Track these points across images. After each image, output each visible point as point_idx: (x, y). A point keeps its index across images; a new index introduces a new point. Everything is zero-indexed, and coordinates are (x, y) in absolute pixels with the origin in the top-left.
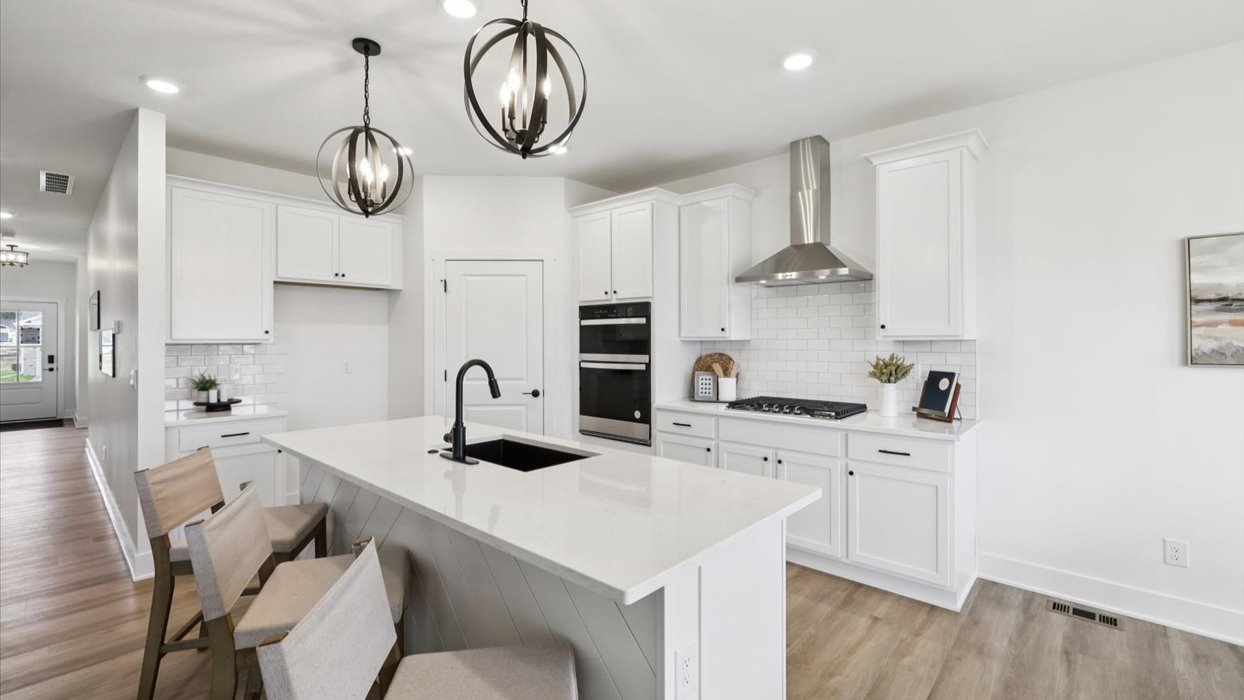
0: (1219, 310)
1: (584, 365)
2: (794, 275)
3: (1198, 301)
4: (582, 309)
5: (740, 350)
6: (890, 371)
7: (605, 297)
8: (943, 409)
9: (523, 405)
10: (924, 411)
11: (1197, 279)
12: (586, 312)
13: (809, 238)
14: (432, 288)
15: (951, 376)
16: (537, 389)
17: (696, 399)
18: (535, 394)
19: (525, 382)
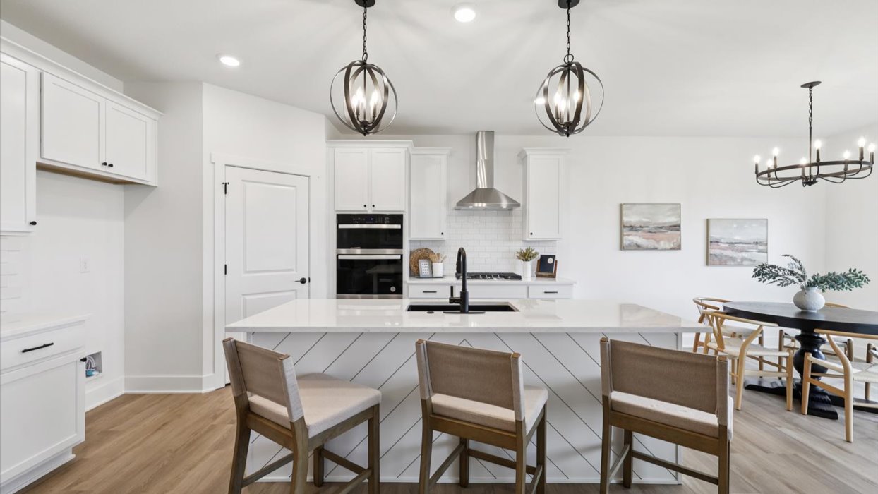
0: (630, 230)
1: (340, 257)
2: (484, 205)
3: (625, 227)
4: (338, 216)
5: (438, 246)
6: (525, 256)
7: (363, 209)
8: (552, 272)
9: (293, 290)
10: (539, 273)
11: (625, 219)
12: (342, 218)
13: (483, 184)
14: (211, 188)
15: (553, 257)
16: (304, 277)
17: (421, 276)
18: (303, 281)
19: (295, 272)
